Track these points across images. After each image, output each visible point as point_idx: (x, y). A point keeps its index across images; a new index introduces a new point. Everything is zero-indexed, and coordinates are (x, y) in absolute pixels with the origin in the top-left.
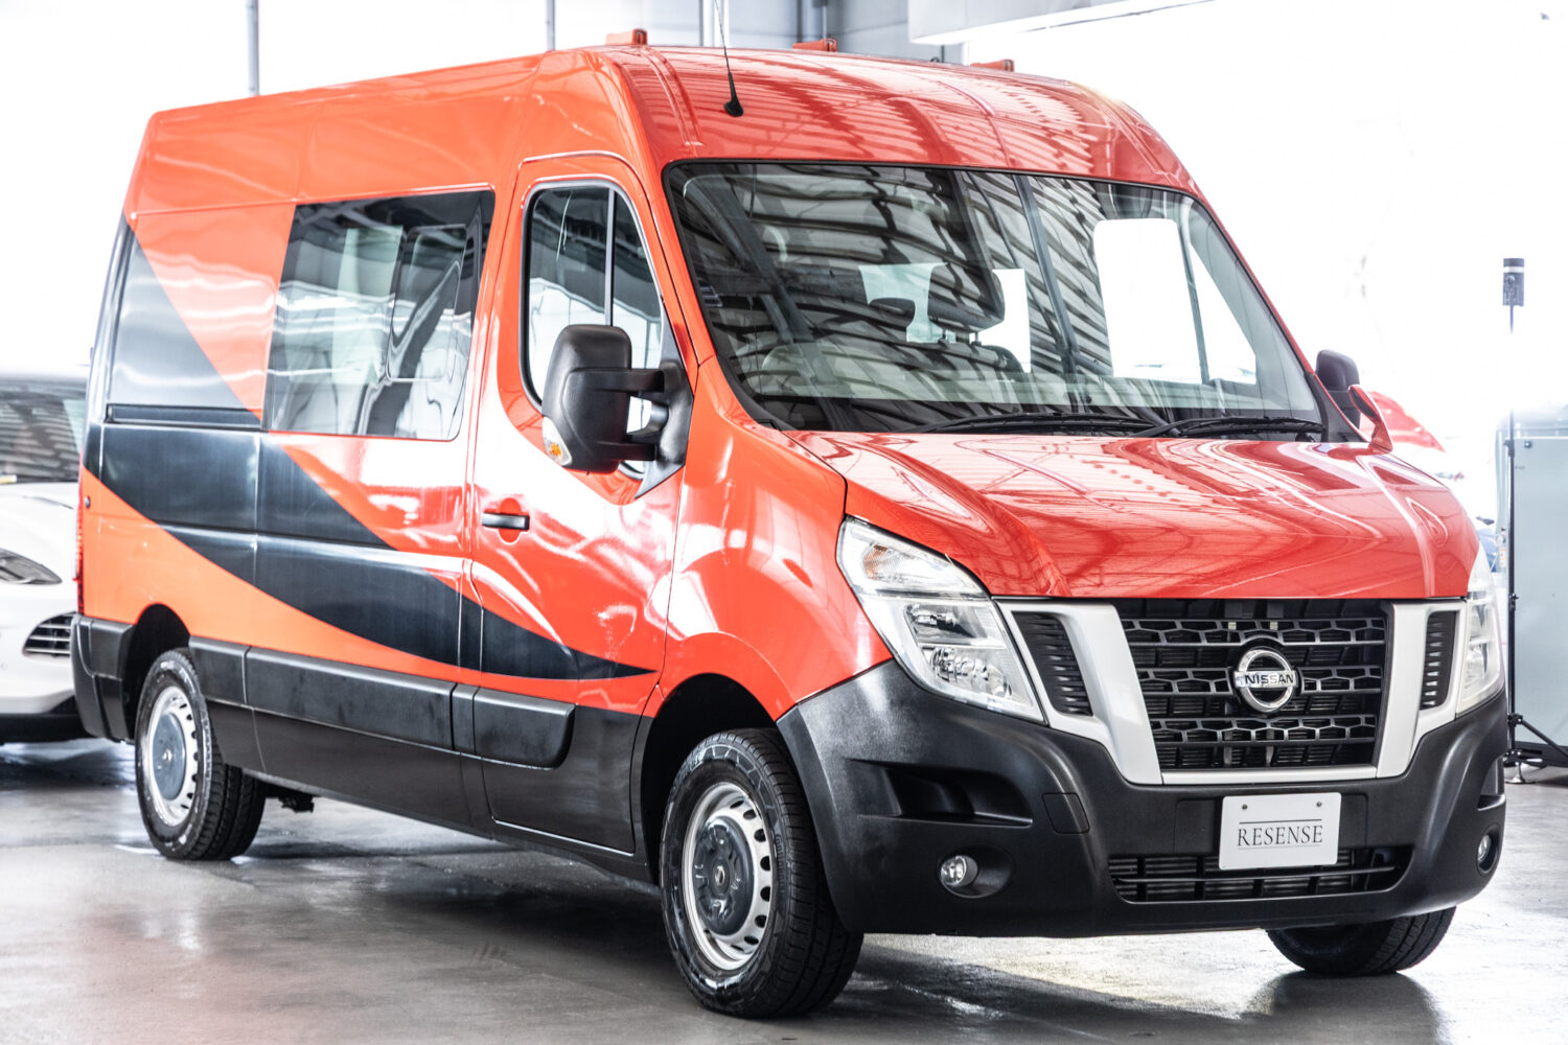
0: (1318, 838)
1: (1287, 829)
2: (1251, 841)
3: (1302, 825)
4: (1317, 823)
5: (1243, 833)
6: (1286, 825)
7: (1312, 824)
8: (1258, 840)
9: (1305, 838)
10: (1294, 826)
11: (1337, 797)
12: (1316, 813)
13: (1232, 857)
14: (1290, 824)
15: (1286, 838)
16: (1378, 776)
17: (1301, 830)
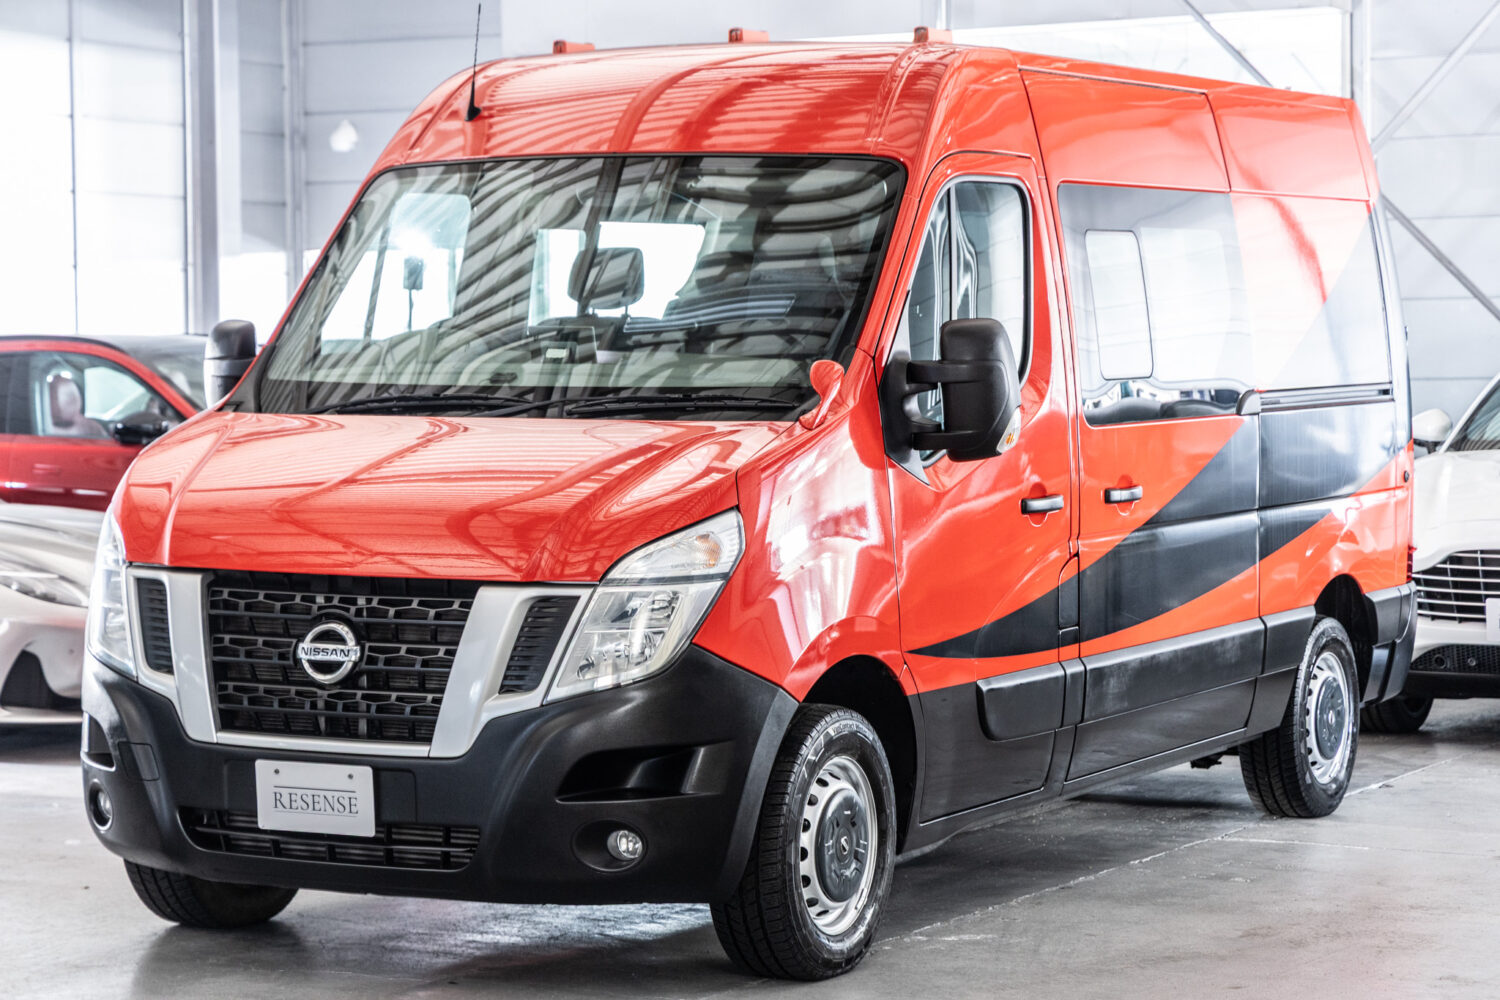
0: (354, 809)
1: (322, 796)
2: (287, 805)
3: (337, 794)
4: (351, 795)
5: (278, 795)
6: (322, 793)
7: (347, 795)
8: (294, 805)
9: (341, 809)
10: (329, 795)
11: (368, 771)
12: (347, 785)
13: (269, 818)
14: (325, 793)
15: (322, 805)
16: (431, 755)
17: (336, 799)
